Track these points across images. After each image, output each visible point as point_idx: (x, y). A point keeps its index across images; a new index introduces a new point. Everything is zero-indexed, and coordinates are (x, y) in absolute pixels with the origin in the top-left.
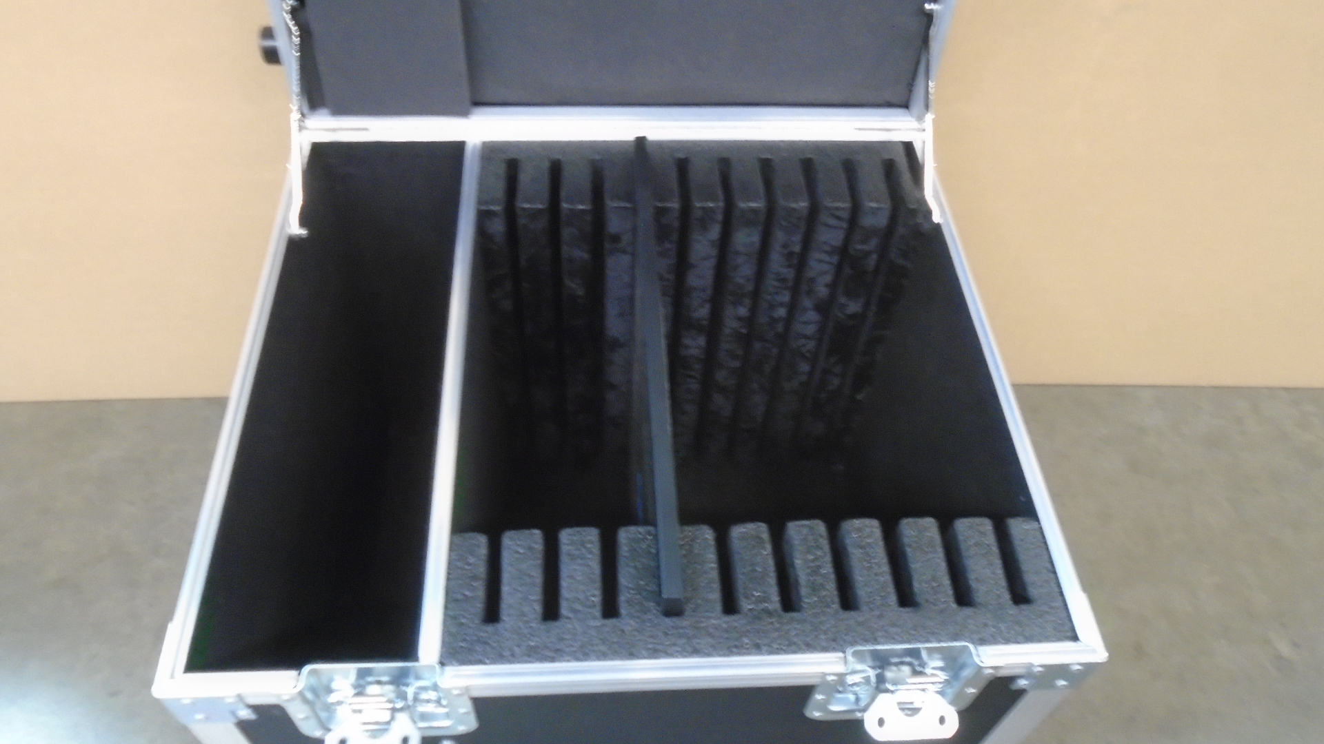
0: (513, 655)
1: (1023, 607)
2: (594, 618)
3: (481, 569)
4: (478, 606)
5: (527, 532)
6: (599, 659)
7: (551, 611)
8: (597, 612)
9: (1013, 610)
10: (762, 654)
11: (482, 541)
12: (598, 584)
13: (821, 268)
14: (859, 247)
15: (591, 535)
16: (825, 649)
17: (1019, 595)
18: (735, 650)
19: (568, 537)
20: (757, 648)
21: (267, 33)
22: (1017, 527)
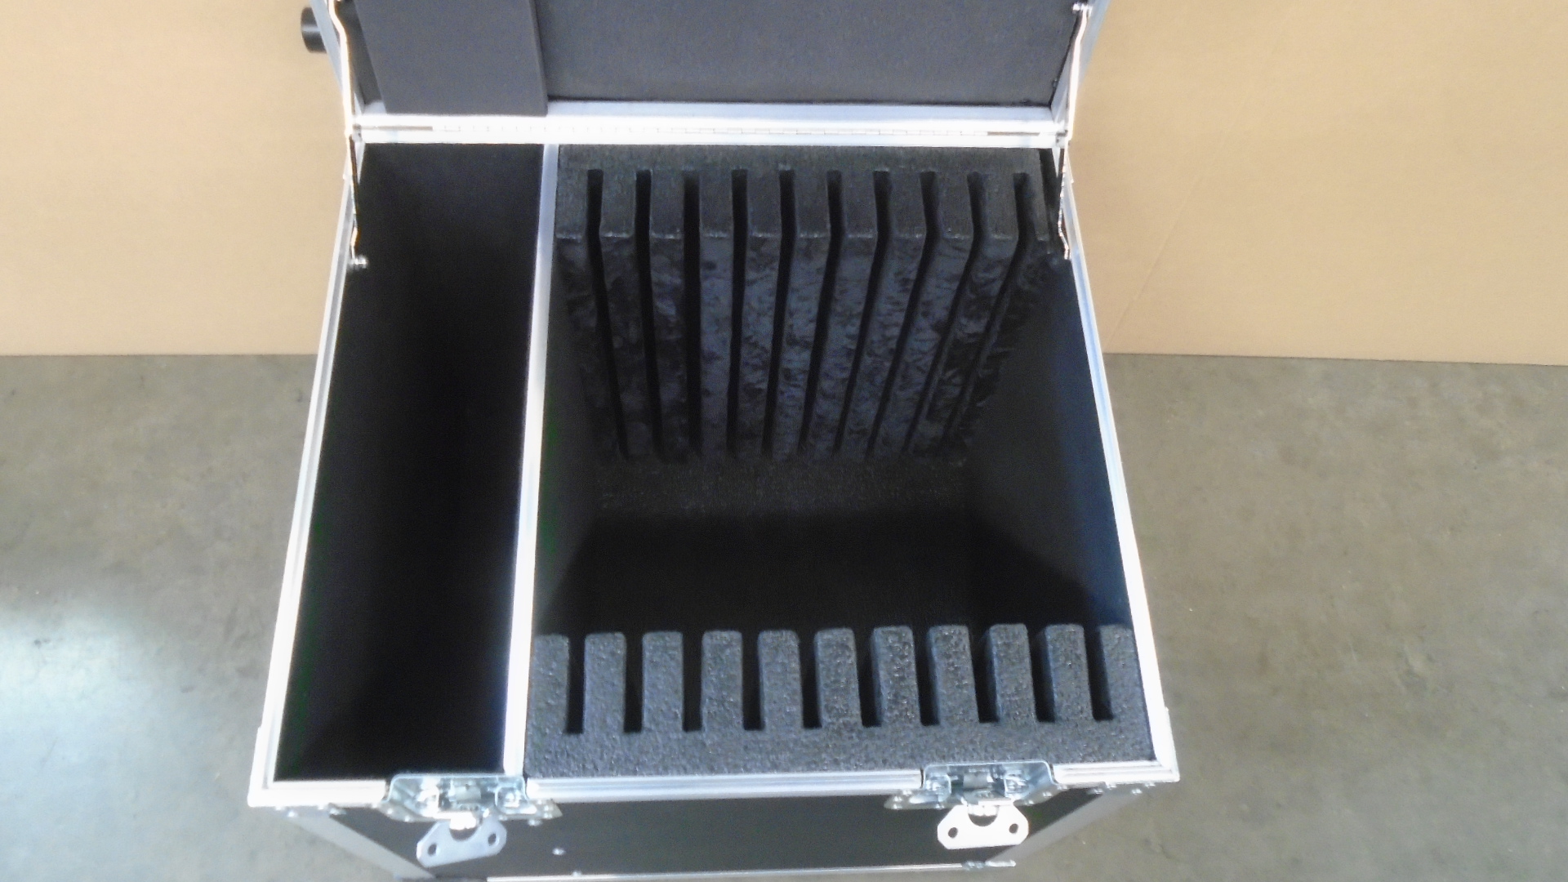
0: (596, 768)
1: (1105, 723)
2: (676, 731)
3: (564, 677)
4: (560, 717)
5: (609, 635)
6: (679, 773)
7: (633, 722)
8: (679, 724)
9: (1093, 726)
10: (840, 770)
11: (564, 643)
12: (681, 694)
13: (939, 293)
14: (981, 275)
15: (674, 641)
16: (901, 766)
17: (1102, 710)
18: (813, 766)
19: (650, 642)
20: (836, 764)
21: (308, 17)
22: (1109, 635)
